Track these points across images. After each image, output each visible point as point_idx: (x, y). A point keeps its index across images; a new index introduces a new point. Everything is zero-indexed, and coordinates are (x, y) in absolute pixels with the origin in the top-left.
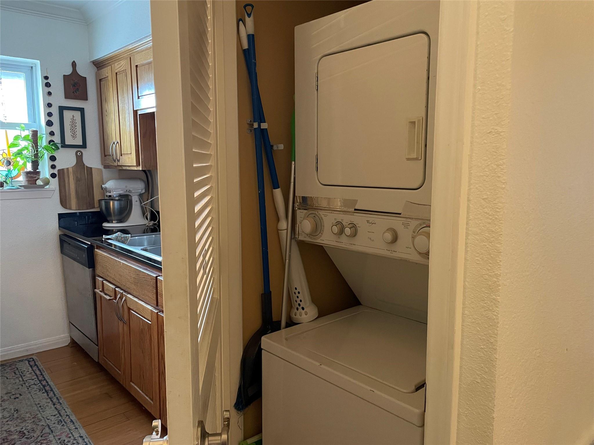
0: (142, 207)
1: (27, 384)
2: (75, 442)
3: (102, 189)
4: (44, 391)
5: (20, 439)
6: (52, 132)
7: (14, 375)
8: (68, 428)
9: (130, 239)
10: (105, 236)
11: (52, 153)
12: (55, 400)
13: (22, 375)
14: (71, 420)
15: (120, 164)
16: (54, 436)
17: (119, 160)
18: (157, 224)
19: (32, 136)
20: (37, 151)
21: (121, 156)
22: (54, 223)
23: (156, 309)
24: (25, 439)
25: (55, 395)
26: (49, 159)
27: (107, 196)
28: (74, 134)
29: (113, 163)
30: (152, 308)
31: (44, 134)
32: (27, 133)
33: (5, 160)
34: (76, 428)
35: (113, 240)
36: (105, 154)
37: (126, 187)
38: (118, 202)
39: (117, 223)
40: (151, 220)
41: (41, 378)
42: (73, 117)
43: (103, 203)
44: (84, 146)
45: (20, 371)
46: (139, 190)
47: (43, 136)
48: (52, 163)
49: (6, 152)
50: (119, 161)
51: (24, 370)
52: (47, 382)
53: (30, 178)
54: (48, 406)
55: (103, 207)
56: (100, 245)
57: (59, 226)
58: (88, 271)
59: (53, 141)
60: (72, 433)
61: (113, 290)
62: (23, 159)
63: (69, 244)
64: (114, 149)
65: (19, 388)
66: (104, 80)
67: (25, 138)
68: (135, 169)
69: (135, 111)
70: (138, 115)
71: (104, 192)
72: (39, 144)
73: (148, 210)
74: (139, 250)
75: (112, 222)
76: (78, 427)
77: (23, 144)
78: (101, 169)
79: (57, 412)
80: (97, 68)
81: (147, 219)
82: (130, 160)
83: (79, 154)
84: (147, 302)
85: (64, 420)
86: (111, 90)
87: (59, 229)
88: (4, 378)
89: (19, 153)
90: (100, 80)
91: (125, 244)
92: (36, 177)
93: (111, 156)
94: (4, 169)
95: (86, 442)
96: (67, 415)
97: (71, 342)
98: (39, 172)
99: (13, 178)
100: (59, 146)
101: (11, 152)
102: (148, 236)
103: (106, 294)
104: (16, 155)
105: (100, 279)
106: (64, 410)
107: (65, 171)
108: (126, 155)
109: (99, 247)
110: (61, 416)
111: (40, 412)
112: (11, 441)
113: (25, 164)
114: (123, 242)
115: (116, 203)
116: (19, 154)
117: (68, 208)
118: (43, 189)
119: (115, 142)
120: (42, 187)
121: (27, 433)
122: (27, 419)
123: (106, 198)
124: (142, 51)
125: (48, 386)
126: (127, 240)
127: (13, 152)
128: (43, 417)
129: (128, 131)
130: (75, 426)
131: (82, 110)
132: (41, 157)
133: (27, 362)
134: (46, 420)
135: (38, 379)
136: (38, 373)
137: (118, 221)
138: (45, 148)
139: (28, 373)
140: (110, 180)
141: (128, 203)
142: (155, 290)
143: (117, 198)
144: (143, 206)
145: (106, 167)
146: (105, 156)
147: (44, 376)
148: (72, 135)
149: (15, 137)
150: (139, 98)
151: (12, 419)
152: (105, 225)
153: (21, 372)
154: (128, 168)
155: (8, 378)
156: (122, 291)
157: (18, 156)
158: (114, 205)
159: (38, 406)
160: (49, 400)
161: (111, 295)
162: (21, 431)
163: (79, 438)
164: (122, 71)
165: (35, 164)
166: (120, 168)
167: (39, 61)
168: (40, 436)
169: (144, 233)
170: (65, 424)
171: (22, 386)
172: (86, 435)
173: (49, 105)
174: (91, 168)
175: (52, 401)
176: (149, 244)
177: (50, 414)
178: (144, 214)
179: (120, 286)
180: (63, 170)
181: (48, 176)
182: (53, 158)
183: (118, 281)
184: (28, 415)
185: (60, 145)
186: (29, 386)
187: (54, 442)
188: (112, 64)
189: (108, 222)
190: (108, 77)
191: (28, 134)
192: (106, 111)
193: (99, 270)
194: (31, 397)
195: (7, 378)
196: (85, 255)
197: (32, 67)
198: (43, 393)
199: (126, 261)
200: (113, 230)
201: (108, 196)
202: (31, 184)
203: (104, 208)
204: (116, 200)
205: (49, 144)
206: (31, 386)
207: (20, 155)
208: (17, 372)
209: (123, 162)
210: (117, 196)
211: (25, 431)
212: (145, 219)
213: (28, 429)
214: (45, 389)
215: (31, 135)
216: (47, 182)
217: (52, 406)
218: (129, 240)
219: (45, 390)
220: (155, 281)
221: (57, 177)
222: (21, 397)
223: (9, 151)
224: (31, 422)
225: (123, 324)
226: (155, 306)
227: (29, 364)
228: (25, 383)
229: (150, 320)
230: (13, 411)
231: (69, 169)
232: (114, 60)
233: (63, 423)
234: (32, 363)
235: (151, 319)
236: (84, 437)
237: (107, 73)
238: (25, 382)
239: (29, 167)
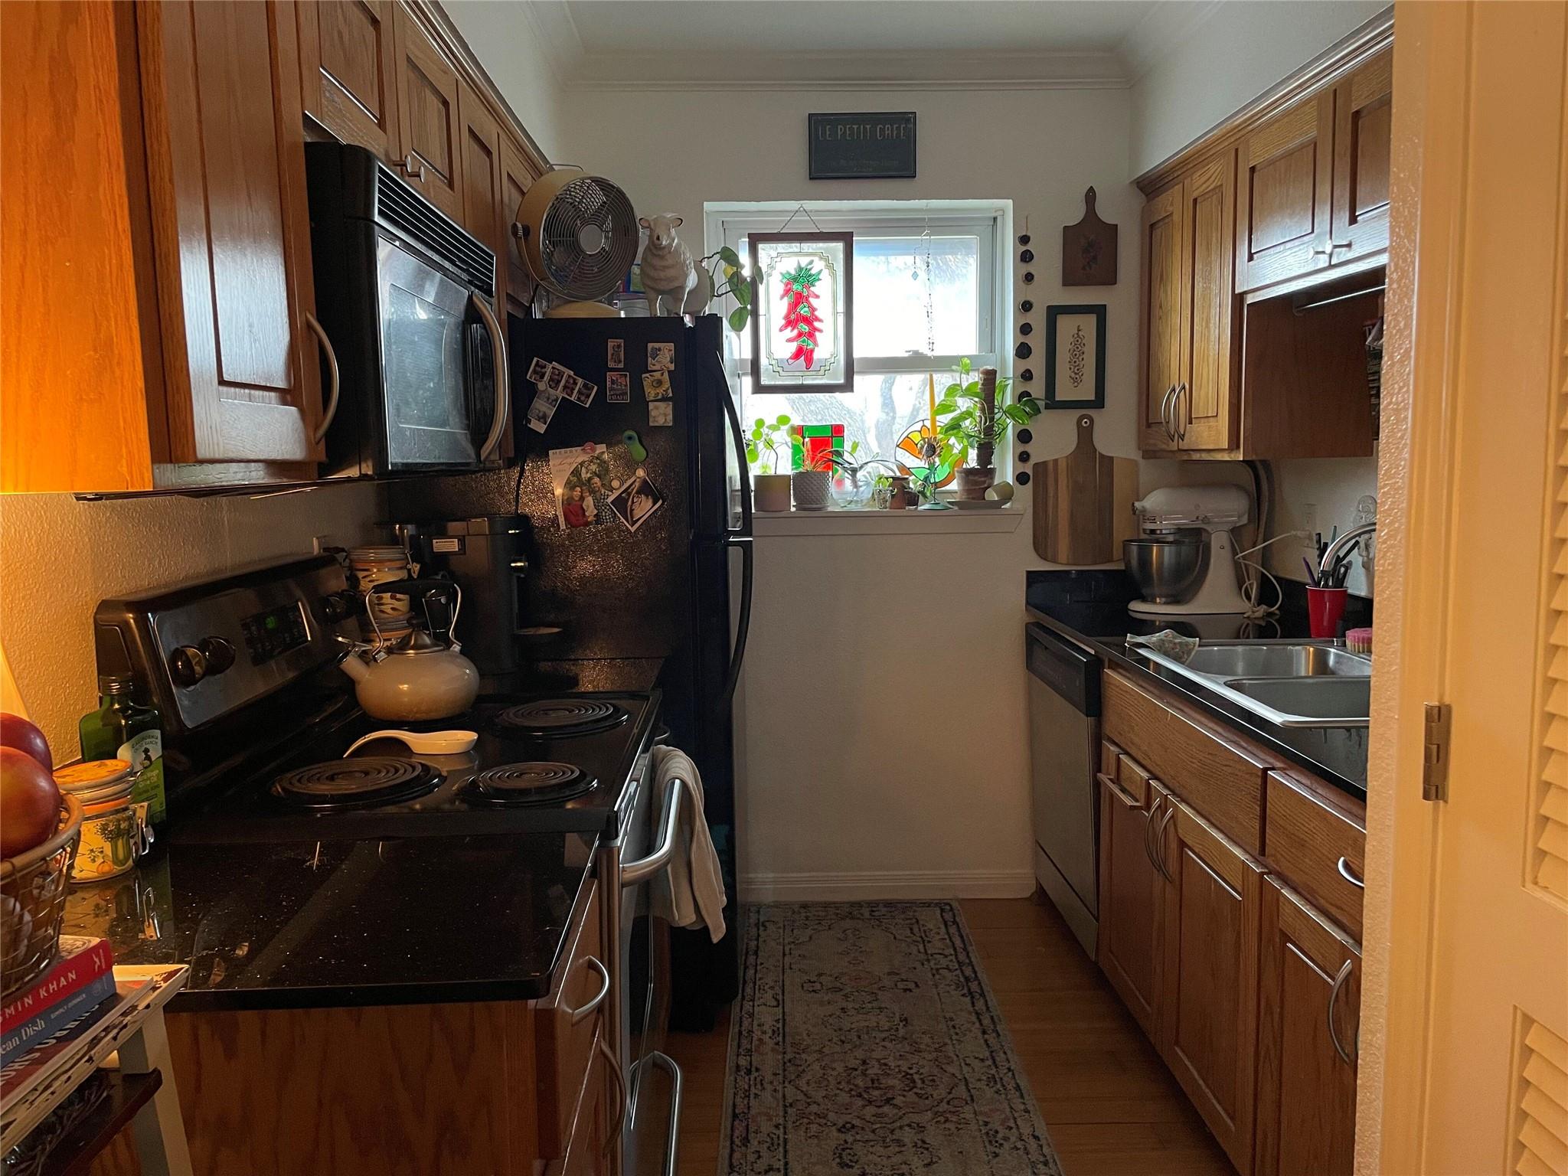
0: (1237, 565)
1: (932, 963)
2: (1019, 1145)
3: (1134, 513)
4: (965, 991)
5: (905, 1093)
6: (1028, 371)
7: (909, 934)
8: (1009, 1104)
9: (1197, 651)
10: (1131, 637)
11: (1023, 424)
12: (986, 1021)
13: (925, 938)
14: (1017, 1084)
15: (1185, 445)
16: (975, 1113)
17: (1183, 435)
18: (1276, 614)
19: (982, 384)
20: (992, 419)
21: (1191, 423)
22: (1016, 594)
23: (1256, 861)
24: (915, 1096)
25: (988, 1008)
26: (1016, 438)
27: (1144, 530)
28: (1076, 374)
29: (1168, 445)
30: (1247, 857)
31: (1009, 378)
32: (975, 377)
33: (925, 443)
34: (1027, 1111)
35: (1153, 650)
36: (1147, 420)
37: (1197, 506)
38: (1173, 548)
39: (1166, 603)
40: (1261, 601)
41: (962, 957)
42: (1079, 330)
43: (1134, 548)
44: (1099, 402)
45: (922, 929)
46: (1232, 516)
47: (1007, 382)
48: (1021, 448)
49: (928, 423)
50: (1182, 437)
51: (932, 927)
52: (975, 972)
53: (972, 485)
54: (971, 1031)
55: (1132, 561)
56: (1115, 659)
57: (1028, 603)
58: (1085, 723)
59: (1028, 394)
60: (1015, 1119)
61: (1144, 785)
62: (960, 439)
63: (1046, 648)
64: (1170, 404)
65: (915, 968)
66: (1161, 223)
67: (968, 392)
68: (1226, 457)
69: (1238, 297)
70: (1246, 306)
71: (1139, 521)
72: (996, 403)
73: (1252, 572)
74: (1219, 684)
75: (1153, 602)
76: (1030, 1108)
77: (964, 404)
78: (1135, 461)
79: (987, 1054)
80: (1147, 196)
81: (1249, 598)
82: (1213, 433)
83: (1086, 422)
84: (1232, 836)
85: (1001, 1079)
86: (1177, 250)
87: (1026, 609)
88: (890, 935)
89: (954, 427)
90: (1152, 226)
91: (1183, 663)
92: (985, 482)
93: (1164, 424)
94: (922, 464)
95: (1045, 1156)
96: (1009, 1069)
97: (1036, 892)
98: (992, 471)
99: (938, 485)
100: (1041, 404)
101: (938, 424)
102: (1248, 648)
103: (1124, 790)
104: (946, 432)
105: (1112, 748)
106: (1005, 1053)
107: (1051, 466)
108: (1202, 420)
109: (1115, 666)
110: (997, 1067)
111: (951, 1039)
112: (886, 1088)
113: (964, 453)
114: (1178, 659)
115: (1167, 549)
116: (953, 429)
117: (1049, 558)
118: (998, 511)
119: (1177, 386)
120: (996, 505)
121: (919, 1084)
122: (922, 1047)
123: (1143, 536)
124: (1270, 124)
125: (976, 982)
126: (1189, 653)
127: (942, 425)
128: (958, 1056)
129: (1214, 355)
130: (1024, 1103)
131: (1100, 312)
132: (1000, 434)
133: (938, 912)
134: (963, 1064)
135: (956, 958)
136: (958, 942)
137: (1169, 600)
138: (1010, 413)
139: (938, 937)
140: (1156, 489)
141: (1198, 551)
142: (1258, 808)
143: (1171, 538)
144: (1241, 561)
145: (1149, 454)
146: (1149, 425)
147: (970, 954)
148: (1073, 375)
149: (949, 388)
150: (1251, 258)
151: (893, 1037)
152: (1137, 607)
153: (925, 931)
154: (1205, 456)
155: (898, 936)
156: (1165, 792)
157: (951, 432)
158: (1162, 556)
159: (951, 1024)
160: (974, 1018)
161: (1138, 797)
162: (907, 1074)
163: (1031, 1137)
164: (1209, 191)
165: (986, 452)
166: (1185, 458)
167: (1010, 202)
168: (945, 1100)
169: (1238, 637)
170: (1003, 1091)
171: (923, 964)
172: (1048, 1138)
173: (1026, 306)
174: (1111, 459)
175: (980, 1021)
176: (1250, 669)
177: (972, 1052)
178: (1240, 582)
179: (1161, 775)
180: (1045, 463)
181: (1010, 479)
182: (1024, 436)
183: (1159, 763)
184: (926, 1039)
185: (1044, 403)
186: (937, 970)
187: (973, 1126)
188: (1185, 178)
189: (1144, 599)
190: (1172, 214)
191: (976, 379)
192: (1161, 307)
193: (1112, 723)
194: (937, 997)
195: (895, 938)
196: (1079, 681)
197: (995, 219)
198: (963, 995)
199: (1182, 711)
200: (1153, 622)
201: (1148, 532)
202: (973, 499)
203: (1134, 562)
204: (1168, 543)
205: (1019, 401)
206: (941, 971)
207: (955, 431)
208: (916, 930)
209: (1194, 438)
210: (1172, 531)
211: (916, 1077)
212: (1244, 598)
213: (922, 1074)
214: (970, 987)
215: (981, 382)
216: (1007, 494)
217: (980, 1035)
218: (1193, 653)
219: (969, 990)
220: (1259, 781)
221: (1030, 483)
222: (918, 990)
223: (934, 421)
224: (930, 1057)
225: (1165, 884)
226: (1256, 853)
227: (942, 916)
228: (928, 961)
229: (1240, 890)
230: (897, 1019)
231: (1060, 461)
232: (1191, 165)
233: (999, 1086)
234: (948, 916)
235: (1243, 889)
236: (1043, 1142)
237: (1172, 205)
238: (930, 958)
239: (972, 460)
